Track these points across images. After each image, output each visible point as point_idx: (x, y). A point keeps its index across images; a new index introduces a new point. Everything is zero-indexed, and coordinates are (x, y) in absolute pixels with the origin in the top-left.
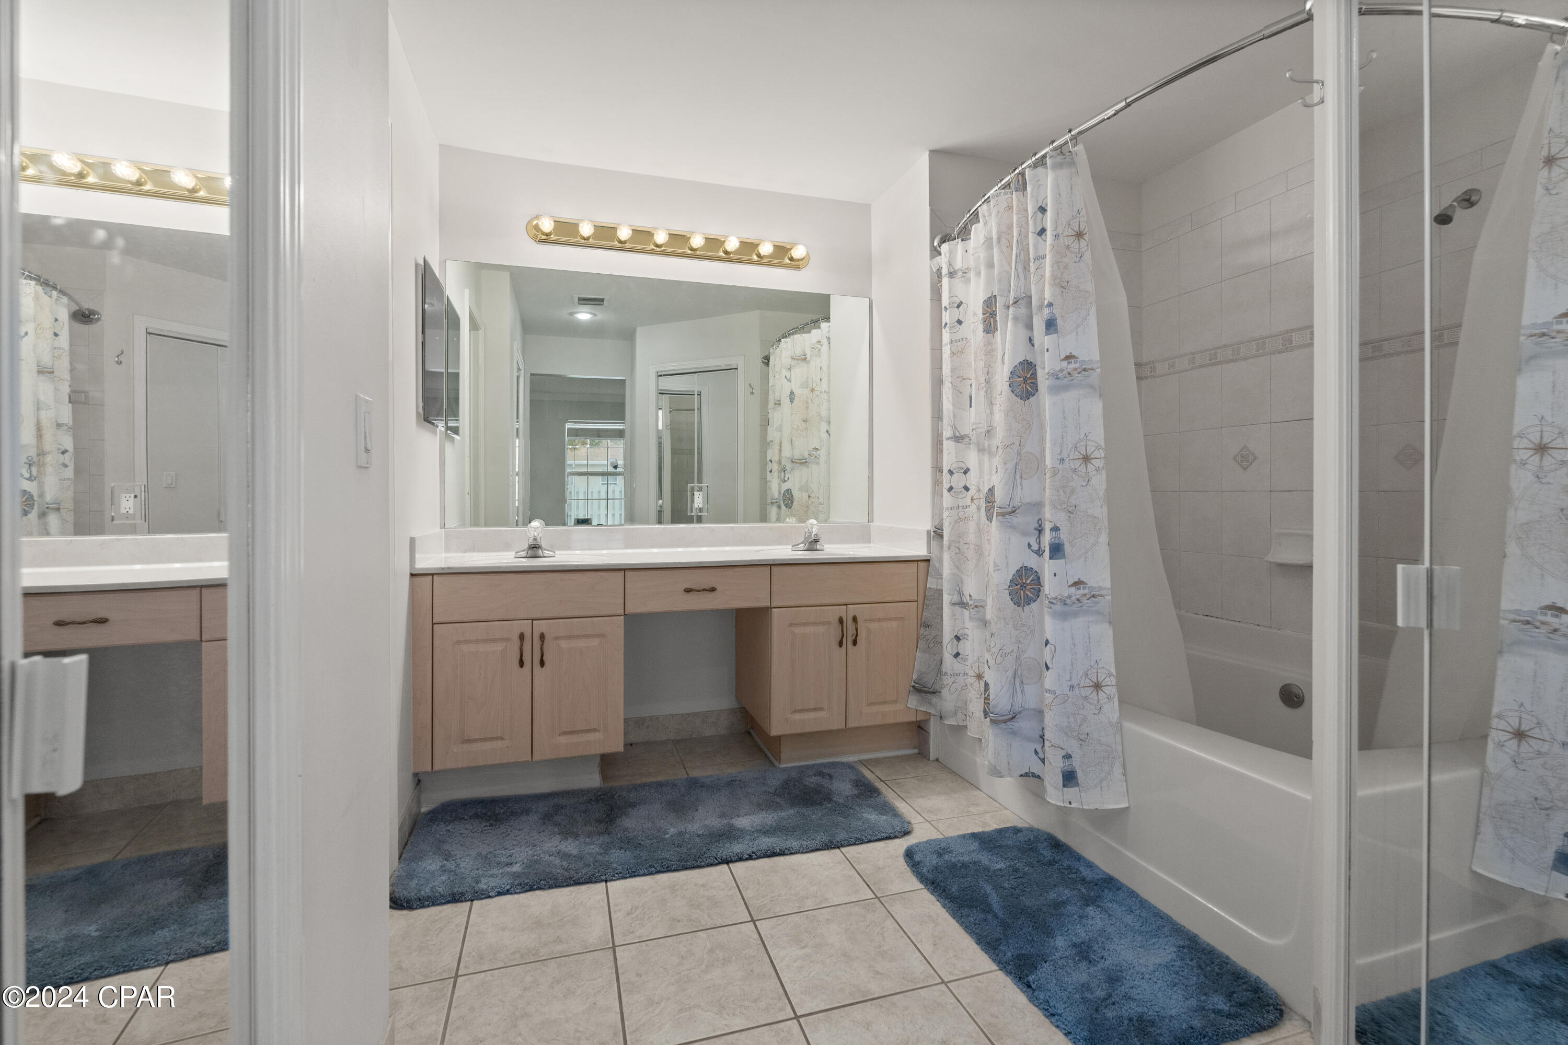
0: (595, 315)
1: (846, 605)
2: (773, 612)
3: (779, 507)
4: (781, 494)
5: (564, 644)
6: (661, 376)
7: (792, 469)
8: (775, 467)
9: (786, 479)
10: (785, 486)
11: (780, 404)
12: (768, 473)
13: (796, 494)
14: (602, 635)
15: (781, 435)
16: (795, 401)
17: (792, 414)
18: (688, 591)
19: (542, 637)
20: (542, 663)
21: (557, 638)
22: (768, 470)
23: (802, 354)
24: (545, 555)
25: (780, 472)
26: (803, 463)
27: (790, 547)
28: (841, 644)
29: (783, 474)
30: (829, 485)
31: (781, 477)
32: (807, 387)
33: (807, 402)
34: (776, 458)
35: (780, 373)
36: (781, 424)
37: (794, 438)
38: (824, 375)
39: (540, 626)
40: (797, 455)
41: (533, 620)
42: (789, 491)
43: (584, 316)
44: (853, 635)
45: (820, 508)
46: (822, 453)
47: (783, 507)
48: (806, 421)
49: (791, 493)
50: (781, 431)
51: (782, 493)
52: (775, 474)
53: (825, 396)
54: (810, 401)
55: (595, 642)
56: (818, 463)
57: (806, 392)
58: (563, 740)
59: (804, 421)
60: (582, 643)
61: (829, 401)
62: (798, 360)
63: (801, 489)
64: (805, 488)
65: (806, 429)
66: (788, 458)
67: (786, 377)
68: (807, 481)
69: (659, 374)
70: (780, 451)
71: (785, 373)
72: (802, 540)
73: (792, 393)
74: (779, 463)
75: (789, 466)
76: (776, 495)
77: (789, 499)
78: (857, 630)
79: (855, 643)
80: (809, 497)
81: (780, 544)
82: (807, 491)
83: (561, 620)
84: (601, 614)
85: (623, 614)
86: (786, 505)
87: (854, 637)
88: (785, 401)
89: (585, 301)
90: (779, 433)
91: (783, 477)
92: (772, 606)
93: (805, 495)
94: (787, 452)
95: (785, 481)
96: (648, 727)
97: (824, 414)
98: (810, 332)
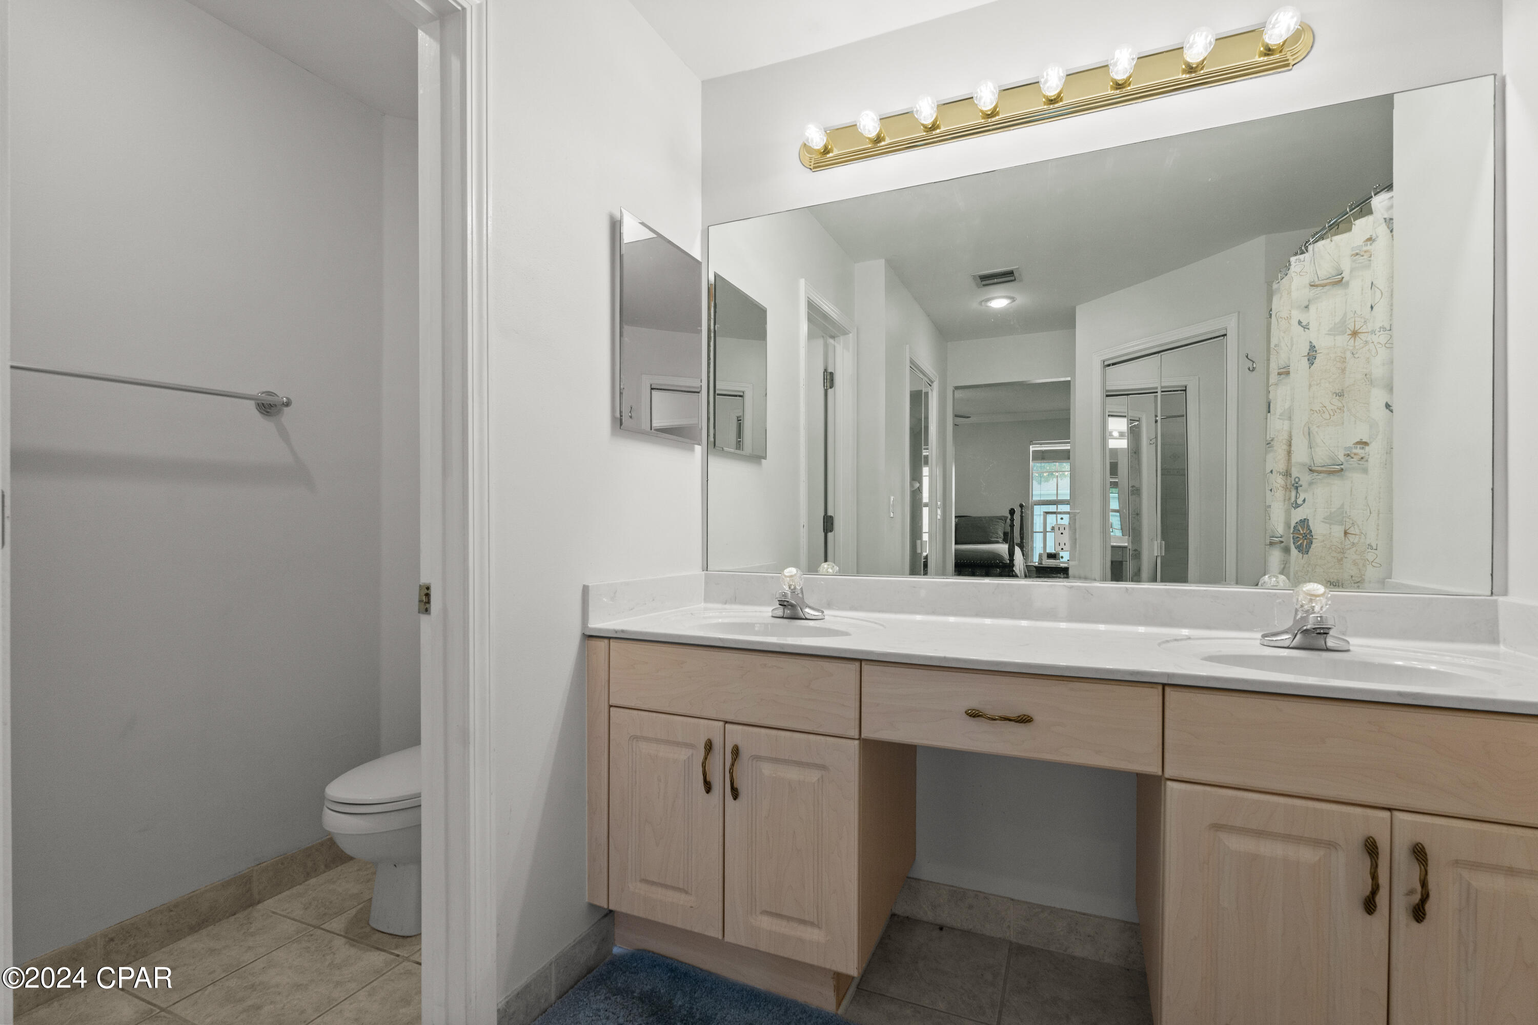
0: (1013, 299)
1: (1390, 810)
2: (1168, 790)
3: (1287, 550)
4: (1290, 528)
5: (767, 769)
6: (1109, 365)
7: (1311, 484)
8: (1279, 481)
9: (1300, 501)
10: (1297, 515)
11: (1288, 373)
12: (1268, 492)
13: (1318, 528)
14: (823, 767)
15: (1291, 428)
16: (1317, 361)
17: (1310, 386)
18: (974, 714)
19: (736, 752)
20: (735, 794)
21: (757, 758)
22: (1268, 489)
23: (1334, 273)
24: (808, 617)
25: (1286, 488)
26: (1335, 471)
27: (1259, 635)
28: (1370, 905)
29: (1293, 493)
30: (1390, 510)
31: (1290, 499)
32: (1343, 333)
33: (1343, 360)
34: (1281, 466)
35: (1289, 318)
36: (1290, 407)
37: (1314, 429)
38: (1378, 294)
39: (736, 735)
40: (1321, 456)
41: (726, 722)
42: (1304, 522)
43: (999, 302)
44: (1411, 892)
45: (1370, 556)
46: (1375, 451)
47: (1294, 551)
48: (1340, 395)
49: (1308, 526)
50: (1290, 419)
51: (1293, 525)
52: (1280, 494)
53: (1383, 338)
54: (1348, 355)
55: (813, 776)
56: (1365, 471)
57: (1342, 340)
58: (765, 923)
59: (1337, 394)
60: (793, 774)
61: (1389, 345)
62: (1323, 286)
63: (1329, 519)
64: (1337, 517)
65: (1341, 409)
66: (1304, 465)
67: (1300, 323)
68: (1343, 505)
69: (1106, 363)
70: (1289, 453)
71: (1296, 315)
72: (1289, 623)
73: (1312, 348)
74: (1287, 474)
75: (1305, 478)
76: (1280, 529)
77: (1305, 537)
78: (1424, 884)
79: (1419, 913)
80: (1346, 533)
81: (1238, 627)
82: (1341, 523)
83: (763, 731)
84: (821, 730)
85: (857, 737)
86: (1299, 548)
87: (1417, 898)
88: (1300, 365)
89: (989, 280)
90: (1287, 423)
91: (1293, 499)
92: (1167, 776)
93: (1338, 531)
94: (1300, 455)
95: (1297, 506)
96: (971, 907)
97: (1378, 371)
98: (1350, 230)
